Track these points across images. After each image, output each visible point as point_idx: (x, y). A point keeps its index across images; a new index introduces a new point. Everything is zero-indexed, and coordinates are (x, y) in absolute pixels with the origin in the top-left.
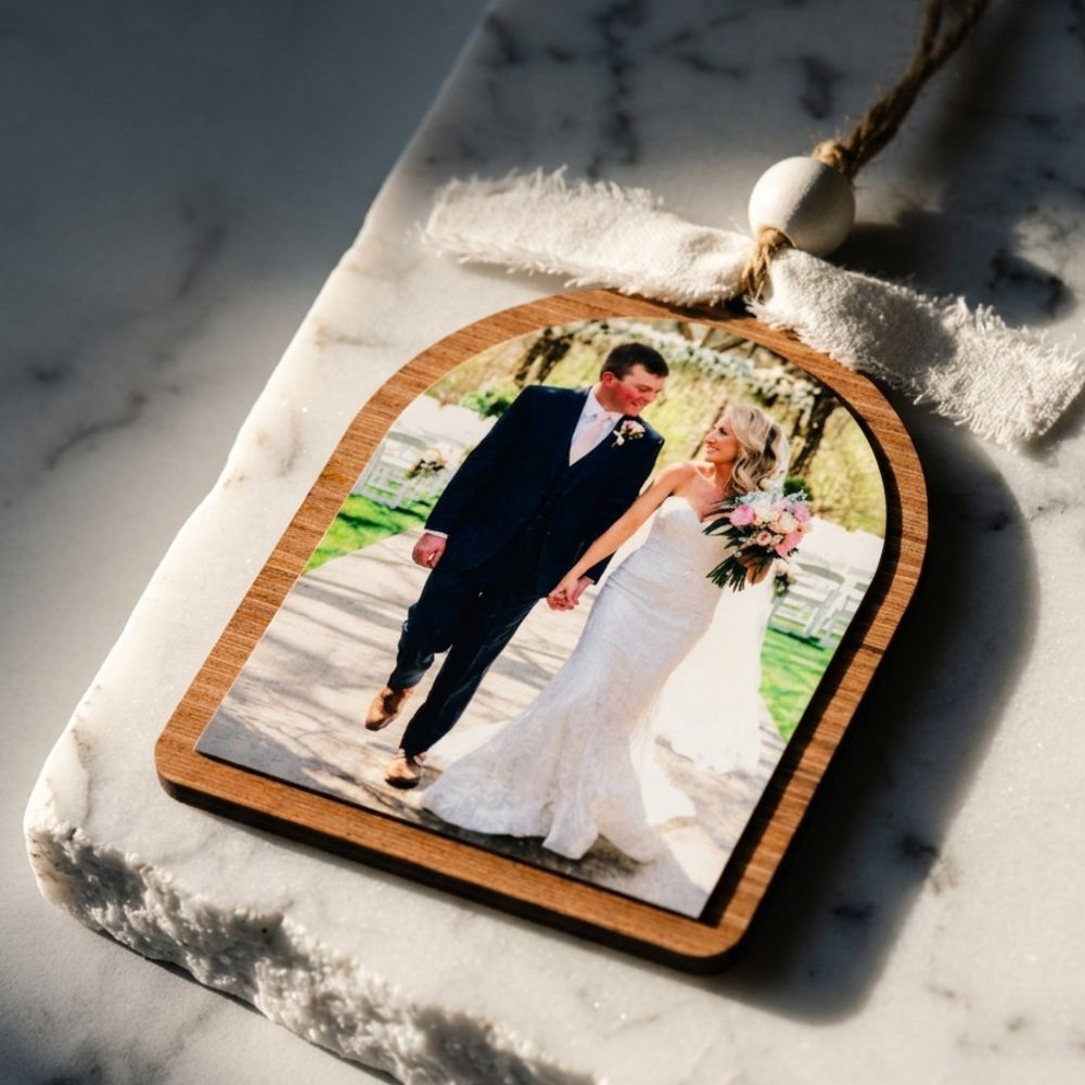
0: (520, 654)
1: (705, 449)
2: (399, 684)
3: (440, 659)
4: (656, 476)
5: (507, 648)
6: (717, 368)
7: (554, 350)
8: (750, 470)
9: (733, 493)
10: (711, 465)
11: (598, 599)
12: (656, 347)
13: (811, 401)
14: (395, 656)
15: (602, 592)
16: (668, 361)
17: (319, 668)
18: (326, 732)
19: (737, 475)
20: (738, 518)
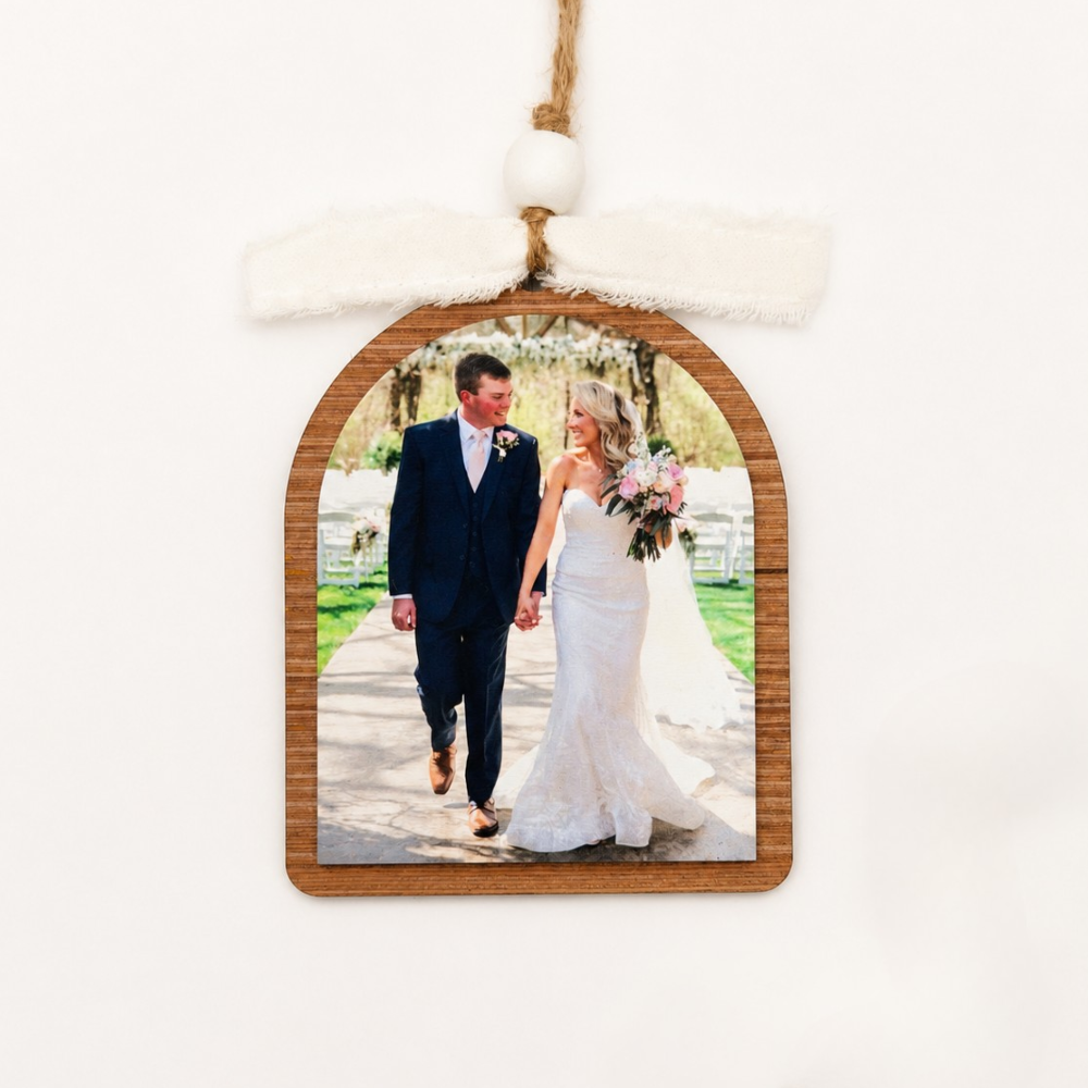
0: (521, 683)
1: (572, 435)
2: (441, 744)
3: (460, 709)
5: (506, 680)
6: (548, 355)
7: (409, 386)
8: (616, 441)
10: (583, 449)
11: (554, 608)
13: (632, 357)
14: (425, 722)
15: (553, 600)
17: (371, 755)
18: (408, 810)
19: (607, 451)
20: (627, 492)
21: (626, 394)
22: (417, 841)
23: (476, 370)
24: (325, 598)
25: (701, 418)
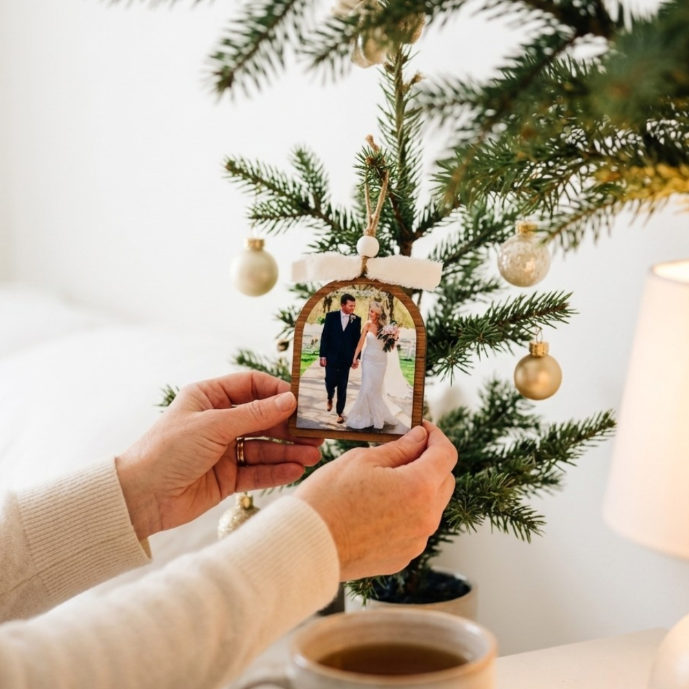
1: (370, 317)
2: (330, 398)
3: (336, 389)
6: (365, 295)
7: (328, 302)
8: (382, 319)
9: (380, 327)
10: (373, 321)
11: (362, 363)
13: (387, 297)
14: (327, 392)
15: (362, 361)
16: (354, 297)
18: (320, 415)
19: (379, 322)
21: (385, 308)
22: (322, 423)
23: (346, 299)
24: (303, 357)
25: (404, 315)
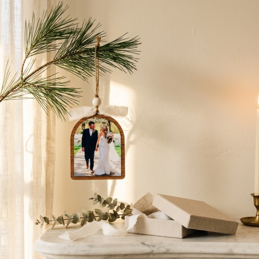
0: (96, 157)
1: (101, 130)
2: (87, 163)
4: (99, 134)
6: (98, 121)
7: (84, 125)
8: (106, 131)
9: (106, 134)
10: (103, 132)
12: (92, 121)
13: (108, 122)
14: (86, 161)
15: (99, 148)
16: (94, 122)
17: (80, 165)
18: (84, 171)
20: (107, 136)
21: (107, 126)
23: (91, 123)
24: (75, 148)
25: (115, 128)
